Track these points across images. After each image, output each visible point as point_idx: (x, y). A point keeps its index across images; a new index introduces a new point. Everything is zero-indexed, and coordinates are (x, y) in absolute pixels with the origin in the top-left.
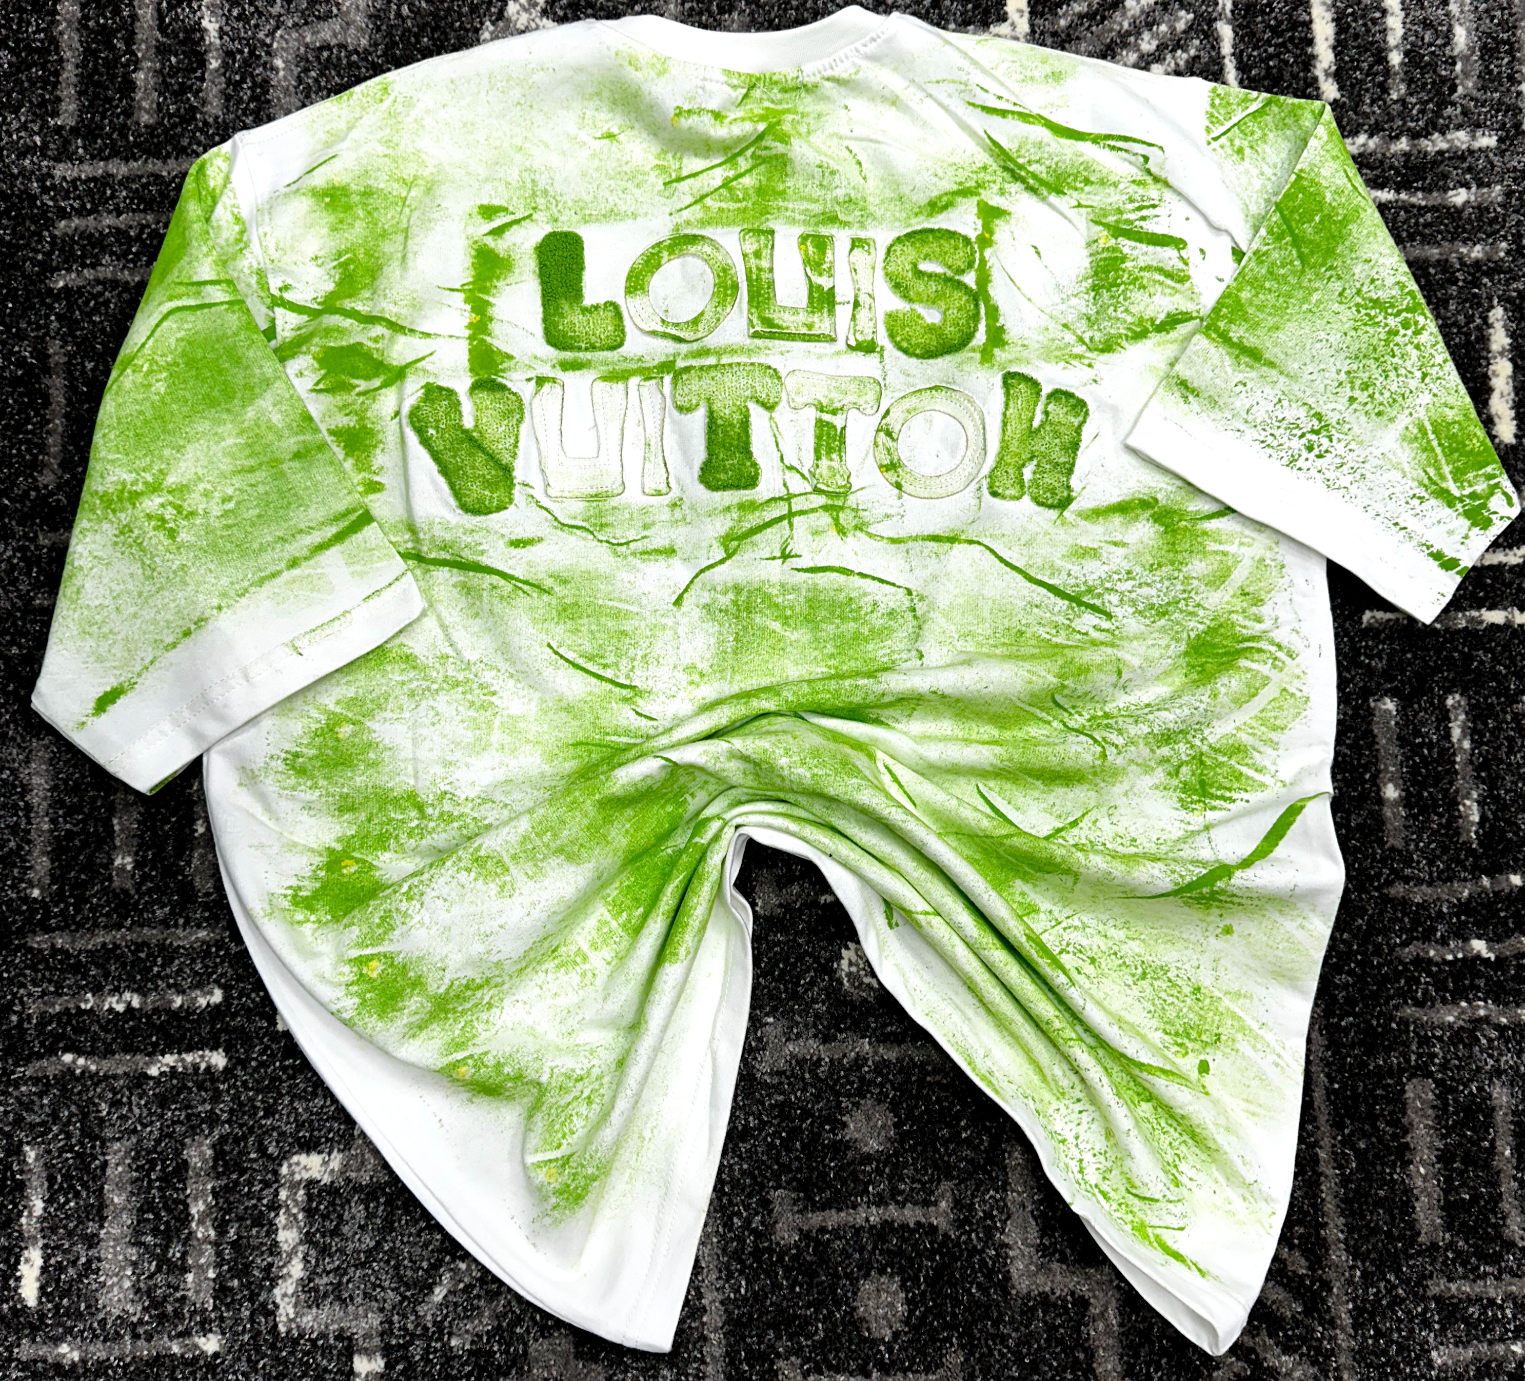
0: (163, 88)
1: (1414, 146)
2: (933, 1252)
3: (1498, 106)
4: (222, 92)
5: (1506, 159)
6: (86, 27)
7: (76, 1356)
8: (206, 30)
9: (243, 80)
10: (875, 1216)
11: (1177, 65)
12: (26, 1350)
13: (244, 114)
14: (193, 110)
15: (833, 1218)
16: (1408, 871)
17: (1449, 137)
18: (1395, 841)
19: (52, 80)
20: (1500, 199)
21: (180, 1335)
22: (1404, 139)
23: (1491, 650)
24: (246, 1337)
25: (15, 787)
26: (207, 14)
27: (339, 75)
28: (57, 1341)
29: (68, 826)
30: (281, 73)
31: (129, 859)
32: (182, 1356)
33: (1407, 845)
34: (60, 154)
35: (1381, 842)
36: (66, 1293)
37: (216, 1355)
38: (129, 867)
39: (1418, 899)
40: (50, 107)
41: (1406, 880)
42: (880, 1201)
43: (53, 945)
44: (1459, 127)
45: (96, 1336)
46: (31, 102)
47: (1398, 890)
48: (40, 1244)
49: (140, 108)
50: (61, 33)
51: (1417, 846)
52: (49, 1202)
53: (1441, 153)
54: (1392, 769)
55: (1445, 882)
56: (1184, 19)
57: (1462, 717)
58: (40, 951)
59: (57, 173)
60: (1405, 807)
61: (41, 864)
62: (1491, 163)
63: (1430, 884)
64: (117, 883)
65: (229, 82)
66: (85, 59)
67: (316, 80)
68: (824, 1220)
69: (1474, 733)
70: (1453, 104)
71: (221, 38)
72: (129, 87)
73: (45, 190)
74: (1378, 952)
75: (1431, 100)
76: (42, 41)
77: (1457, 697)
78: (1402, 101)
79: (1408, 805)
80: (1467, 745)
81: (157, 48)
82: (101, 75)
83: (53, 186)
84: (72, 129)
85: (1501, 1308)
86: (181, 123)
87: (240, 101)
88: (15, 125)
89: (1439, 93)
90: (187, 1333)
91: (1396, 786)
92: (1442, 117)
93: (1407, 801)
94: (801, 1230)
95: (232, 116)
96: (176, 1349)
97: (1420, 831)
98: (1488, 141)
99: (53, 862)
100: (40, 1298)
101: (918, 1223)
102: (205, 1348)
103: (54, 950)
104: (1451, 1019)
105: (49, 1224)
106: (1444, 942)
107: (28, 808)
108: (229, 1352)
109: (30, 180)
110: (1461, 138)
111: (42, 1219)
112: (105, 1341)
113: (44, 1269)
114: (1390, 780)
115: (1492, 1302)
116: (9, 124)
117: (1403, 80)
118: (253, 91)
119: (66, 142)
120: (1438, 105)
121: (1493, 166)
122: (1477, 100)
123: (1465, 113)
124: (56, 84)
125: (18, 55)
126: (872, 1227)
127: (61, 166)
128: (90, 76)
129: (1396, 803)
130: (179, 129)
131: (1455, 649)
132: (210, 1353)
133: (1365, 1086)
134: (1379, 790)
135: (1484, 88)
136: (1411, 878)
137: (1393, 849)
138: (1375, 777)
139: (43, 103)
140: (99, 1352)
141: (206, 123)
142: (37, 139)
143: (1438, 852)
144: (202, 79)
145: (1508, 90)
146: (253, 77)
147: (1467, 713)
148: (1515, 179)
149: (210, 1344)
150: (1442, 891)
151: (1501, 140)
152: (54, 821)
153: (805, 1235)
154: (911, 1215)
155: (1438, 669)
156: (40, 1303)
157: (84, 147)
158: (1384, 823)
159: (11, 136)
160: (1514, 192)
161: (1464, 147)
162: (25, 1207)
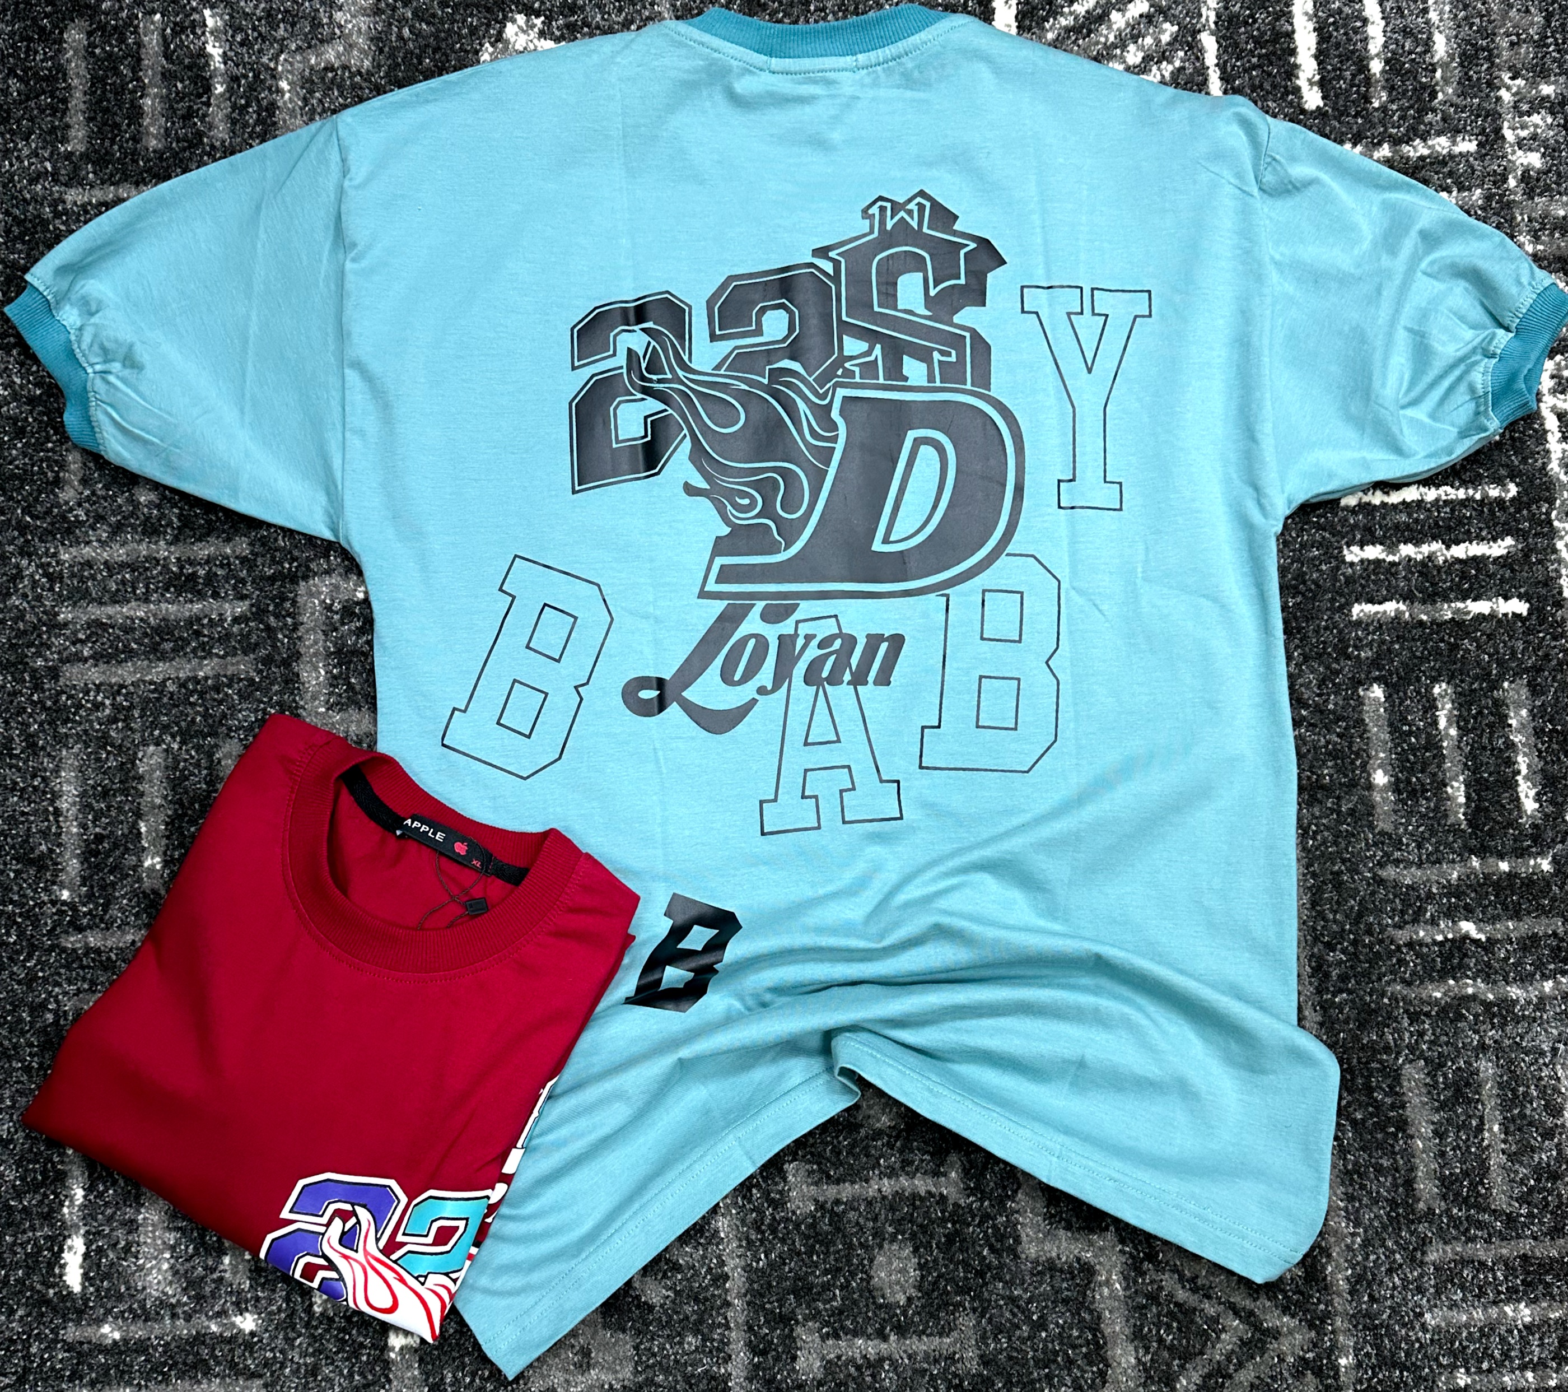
0: (170, 112)
1: (1395, 152)
2: (944, 1220)
3: (1478, 113)
4: (228, 116)
5: (1486, 163)
6: (92, 54)
7: (117, 1335)
8: (211, 56)
9: (248, 105)
10: (887, 1186)
11: (1163, 76)
12: (71, 1333)
13: (251, 137)
14: (200, 135)
15: (847, 1191)
16: (1397, 854)
17: (1430, 143)
18: (1383, 824)
19: (60, 106)
20: (1480, 202)
21: (218, 1315)
22: (1386, 146)
23: (1476, 640)
24: (283, 1315)
25: (45, 793)
26: (211, 39)
27: (341, 95)
28: (99, 1322)
29: (97, 830)
30: (287, 96)
31: (158, 859)
32: (221, 1335)
33: (1396, 828)
34: (70, 179)
35: (1371, 827)
36: (107, 1276)
37: (253, 1334)
38: (158, 867)
39: (1408, 881)
40: (58, 134)
41: (1397, 862)
42: (892, 1173)
43: (86, 944)
44: (1439, 133)
45: (136, 1317)
46: (40, 128)
47: (1390, 872)
48: (82, 1232)
49: (148, 133)
50: (68, 61)
51: (1406, 830)
52: (88, 1190)
53: (1422, 158)
54: (1382, 755)
55: (1434, 863)
56: (1169, 30)
57: (1449, 706)
58: (74, 950)
59: (69, 198)
60: (1394, 792)
61: (73, 866)
62: (1472, 167)
63: (1420, 865)
64: (147, 883)
65: (234, 107)
66: (93, 85)
67: (320, 101)
68: (839, 1193)
69: (1460, 721)
70: (1434, 110)
71: (225, 63)
72: (136, 113)
73: (57, 215)
74: (1369, 932)
75: (1411, 107)
76: (50, 70)
77: (1444, 685)
78: (1383, 108)
79: (1397, 791)
80: (1453, 732)
81: (163, 74)
82: (108, 101)
83: (66, 212)
84: (81, 154)
85: (1492, 1269)
86: (189, 147)
87: (246, 125)
88: (26, 152)
89: (1419, 99)
90: (223, 1313)
91: (1385, 773)
92: (1423, 123)
93: (1396, 786)
94: (815, 1200)
95: (239, 140)
96: (214, 1328)
97: (1410, 813)
98: (1467, 146)
99: (82, 863)
100: (83, 1284)
101: (929, 1192)
102: (242, 1326)
103: (88, 950)
104: (1438, 995)
105: (89, 1212)
106: (1434, 922)
107: (57, 812)
108: (266, 1330)
109: (42, 204)
110: (1441, 144)
111: (83, 1207)
112: (146, 1321)
113: (86, 1256)
114: (1380, 766)
115: (1482, 1264)
116: (20, 150)
117: (1383, 88)
118: (259, 115)
119: (76, 168)
120: (1418, 111)
121: (1473, 171)
122: (1457, 106)
123: (1444, 119)
124: (64, 112)
125: (27, 84)
126: (884, 1198)
127: (73, 191)
128: (100, 101)
129: (1385, 788)
130: (187, 153)
131: (1442, 640)
132: (247, 1332)
133: (1359, 1058)
134: (1369, 775)
135: (1463, 94)
136: (1402, 861)
137: (1382, 833)
138: (1364, 766)
139: (53, 130)
140: (138, 1332)
141: (213, 147)
142: (48, 166)
143: (1427, 835)
144: (208, 104)
145: (1488, 96)
146: (258, 101)
147: (1453, 702)
148: (1495, 183)
149: (247, 1323)
150: (1431, 873)
151: (1480, 145)
152: (83, 826)
153: (821, 1206)
154: (921, 1184)
155: (1423, 659)
156: (84, 1288)
157: (94, 173)
158: (1373, 807)
159: (22, 162)
160: (1495, 194)
161: (1445, 152)
162: (66, 1197)
